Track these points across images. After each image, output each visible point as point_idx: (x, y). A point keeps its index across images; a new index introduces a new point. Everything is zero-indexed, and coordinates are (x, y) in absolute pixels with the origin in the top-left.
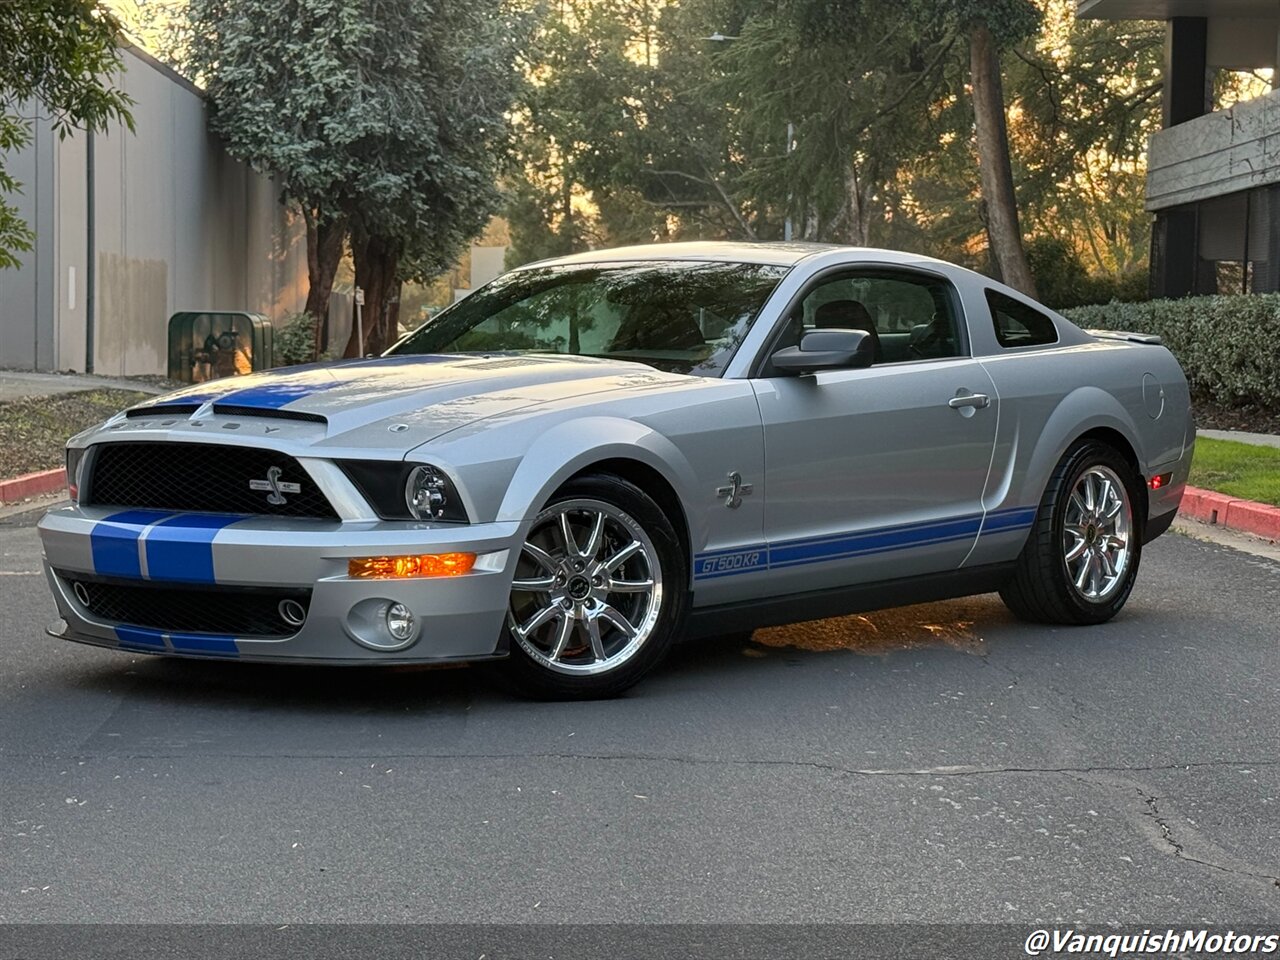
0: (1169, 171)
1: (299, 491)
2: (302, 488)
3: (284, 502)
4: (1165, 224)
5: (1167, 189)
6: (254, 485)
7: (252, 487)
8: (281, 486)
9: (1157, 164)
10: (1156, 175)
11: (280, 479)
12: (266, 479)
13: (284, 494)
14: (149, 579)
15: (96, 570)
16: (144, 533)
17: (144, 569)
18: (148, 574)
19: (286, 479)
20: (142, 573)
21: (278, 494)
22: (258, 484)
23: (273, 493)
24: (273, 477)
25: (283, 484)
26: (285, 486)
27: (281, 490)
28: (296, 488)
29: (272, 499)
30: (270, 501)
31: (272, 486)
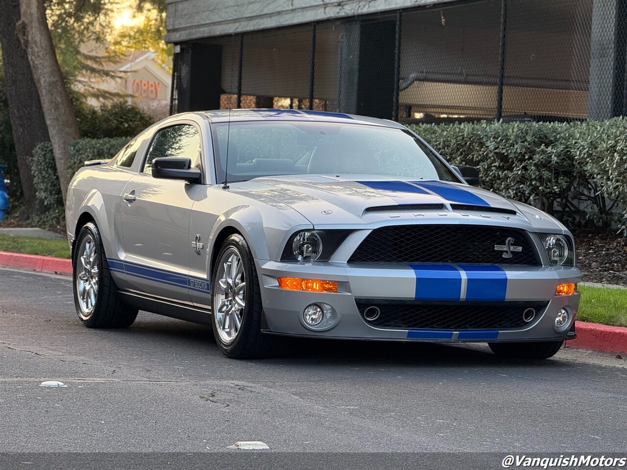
1: (521, 251)
2: (522, 249)
3: (511, 256)
6: (497, 248)
7: (496, 249)
8: (512, 248)
11: (512, 245)
12: (505, 244)
13: (512, 252)
14: (464, 300)
15: (415, 298)
16: (464, 275)
17: (463, 295)
18: (465, 298)
19: (515, 244)
20: (461, 297)
21: (509, 252)
22: (499, 247)
23: (507, 252)
24: (509, 243)
25: (513, 247)
26: (514, 248)
27: (511, 250)
28: (520, 249)
29: (505, 255)
30: (503, 256)
31: (507, 248)
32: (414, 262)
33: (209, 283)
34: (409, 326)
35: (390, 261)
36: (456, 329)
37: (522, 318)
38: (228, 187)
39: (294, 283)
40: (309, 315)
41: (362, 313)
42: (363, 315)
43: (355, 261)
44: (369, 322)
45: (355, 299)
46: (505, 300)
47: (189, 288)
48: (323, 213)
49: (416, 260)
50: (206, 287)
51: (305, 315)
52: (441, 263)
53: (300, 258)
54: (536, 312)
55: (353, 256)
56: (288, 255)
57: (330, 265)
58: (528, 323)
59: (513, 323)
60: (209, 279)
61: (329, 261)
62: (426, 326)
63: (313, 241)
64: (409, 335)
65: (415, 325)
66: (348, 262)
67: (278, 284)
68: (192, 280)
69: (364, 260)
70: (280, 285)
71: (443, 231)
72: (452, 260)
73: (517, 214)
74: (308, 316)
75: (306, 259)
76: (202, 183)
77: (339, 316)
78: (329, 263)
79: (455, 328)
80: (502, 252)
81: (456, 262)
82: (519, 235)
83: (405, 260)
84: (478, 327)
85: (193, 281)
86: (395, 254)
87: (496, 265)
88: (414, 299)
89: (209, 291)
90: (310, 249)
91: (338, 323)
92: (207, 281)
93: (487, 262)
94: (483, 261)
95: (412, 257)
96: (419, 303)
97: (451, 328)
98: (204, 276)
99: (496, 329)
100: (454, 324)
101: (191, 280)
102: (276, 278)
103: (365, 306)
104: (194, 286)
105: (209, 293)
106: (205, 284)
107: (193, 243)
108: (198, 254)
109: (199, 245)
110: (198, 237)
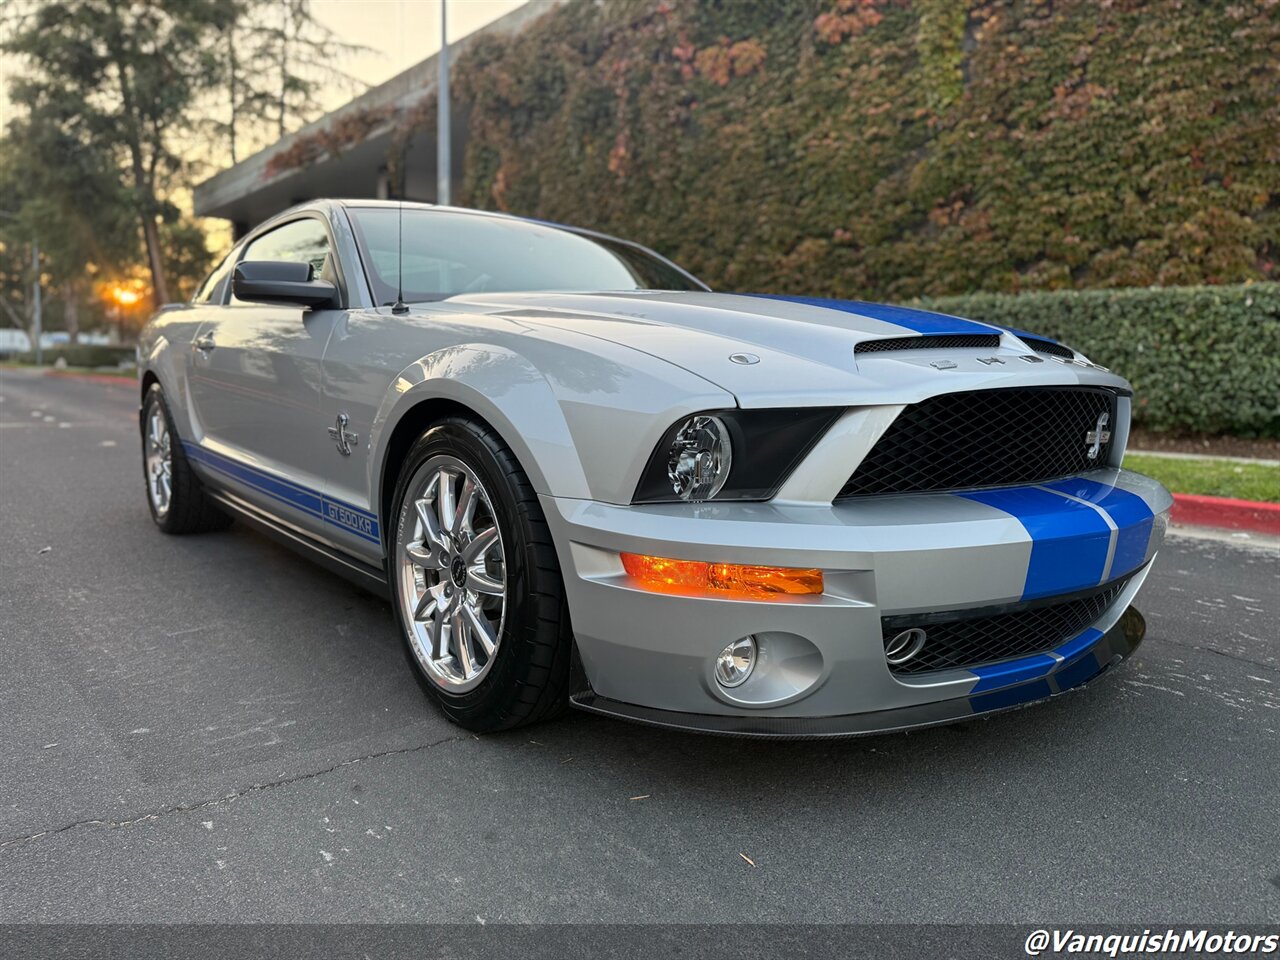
22: (1091, 435)
29: (1091, 453)
31: (1098, 437)
33: (377, 521)
38: (407, 309)
45: (884, 616)
47: (326, 520)
48: (734, 360)
50: (370, 528)
60: (377, 514)
61: (776, 500)
67: (622, 572)
68: (332, 506)
70: (630, 577)
75: (699, 495)
76: (341, 306)
78: (771, 508)
85: (337, 509)
89: (379, 539)
92: (375, 517)
98: (364, 504)
101: (330, 506)
102: (616, 552)
104: (339, 520)
105: (378, 542)
106: (367, 521)
107: (331, 431)
108: (345, 453)
109: (347, 436)
110: (343, 417)
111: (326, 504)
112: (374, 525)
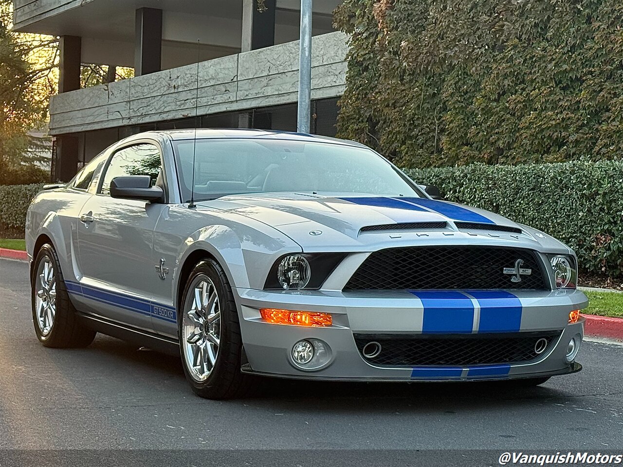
0: (65, 115)
1: (530, 274)
2: (532, 272)
3: (520, 280)
4: (60, 143)
5: (64, 124)
6: (506, 271)
7: (505, 272)
8: (521, 270)
9: (57, 111)
10: (55, 117)
11: (521, 267)
12: (514, 267)
13: (521, 276)
14: (477, 333)
15: (423, 331)
16: (476, 304)
17: (476, 327)
18: (478, 330)
19: (525, 266)
20: (473, 330)
21: (518, 275)
22: (508, 270)
23: (515, 275)
24: (518, 266)
25: (523, 269)
26: (523, 271)
27: (520, 273)
28: (529, 272)
29: (514, 279)
30: (512, 280)
31: (516, 272)
32: (416, 289)
33: (175, 311)
34: (414, 364)
35: (390, 289)
36: (466, 364)
37: (534, 349)
38: (195, 206)
39: (280, 315)
40: (298, 352)
41: (361, 350)
42: (361, 353)
43: (351, 289)
44: (369, 360)
45: (353, 334)
46: (520, 331)
47: (152, 316)
48: (311, 233)
49: (420, 286)
50: (172, 315)
51: (293, 352)
52: (446, 290)
53: (285, 286)
54: (548, 343)
55: (349, 283)
56: (273, 283)
57: (321, 294)
58: (539, 354)
59: (524, 356)
61: (321, 290)
62: (432, 363)
63: (299, 267)
64: (414, 373)
65: (419, 363)
66: (343, 291)
67: (261, 317)
68: (156, 307)
69: (361, 288)
70: (263, 318)
71: (450, 253)
72: (459, 286)
73: (522, 232)
74: (296, 353)
75: (293, 287)
77: (335, 353)
78: (320, 292)
79: (463, 364)
80: (511, 275)
81: (463, 288)
82: (529, 256)
83: (407, 287)
84: (489, 362)
85: (157, 308)
86: (395, 281)
87: (505, 290)
88: (421, 333)
90: (297, 276)
91: (334, 362)
92: (175, 309)
93: (495, 287)
94: (490, 286)
95: (414, 283)
96: (427, 337)
97: (459, 365)
98: (171, 304)
99: (508, 363)
100: (464, 359)
101: (155, 307)
102: (258, 309)
103: (364, 341)
104: (159, 314)
105: (175, 322)
106: (171, 312)
107: (156, 268)
108: (163, 279)
109: (164, 269)
110: (163, 260)
111: (153, 307)
112: (174, 313)
